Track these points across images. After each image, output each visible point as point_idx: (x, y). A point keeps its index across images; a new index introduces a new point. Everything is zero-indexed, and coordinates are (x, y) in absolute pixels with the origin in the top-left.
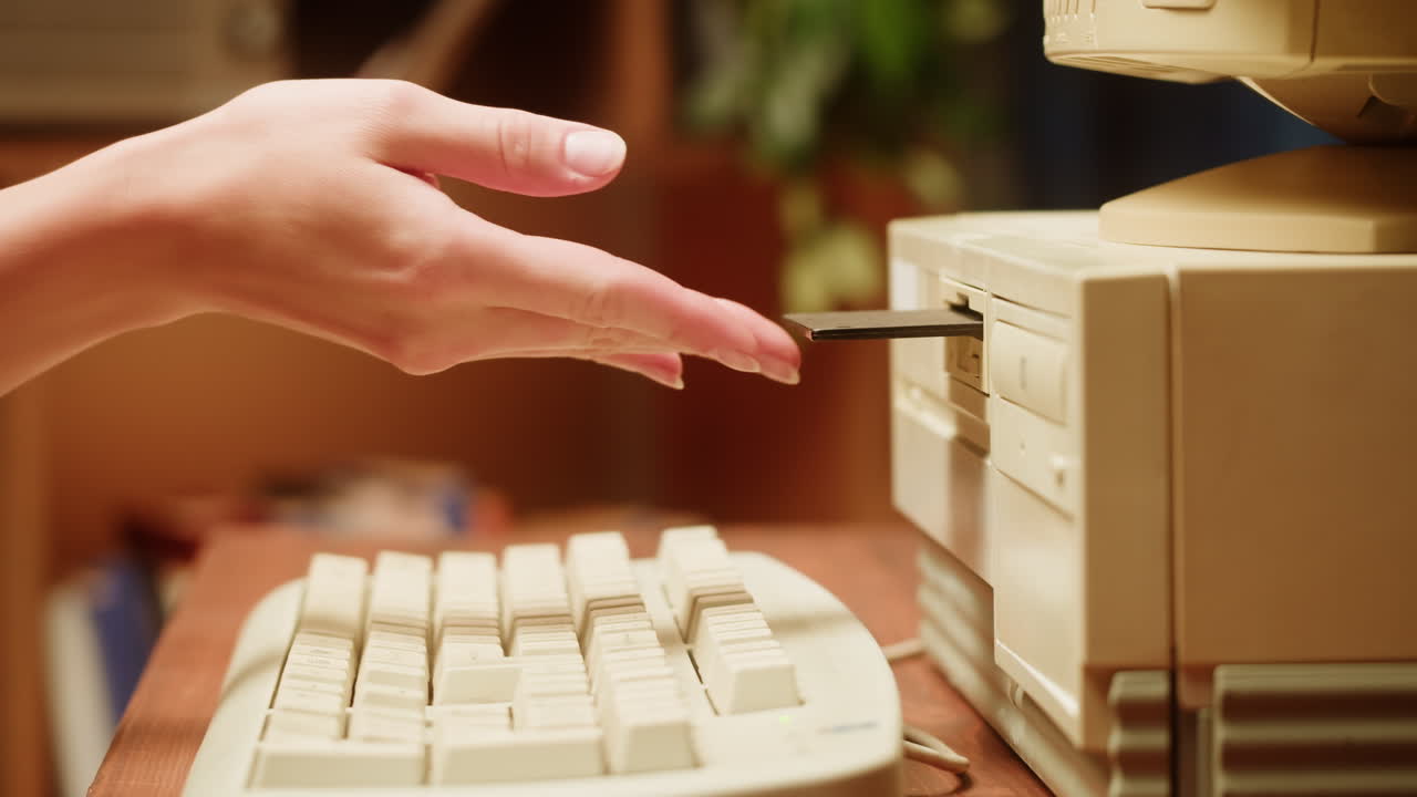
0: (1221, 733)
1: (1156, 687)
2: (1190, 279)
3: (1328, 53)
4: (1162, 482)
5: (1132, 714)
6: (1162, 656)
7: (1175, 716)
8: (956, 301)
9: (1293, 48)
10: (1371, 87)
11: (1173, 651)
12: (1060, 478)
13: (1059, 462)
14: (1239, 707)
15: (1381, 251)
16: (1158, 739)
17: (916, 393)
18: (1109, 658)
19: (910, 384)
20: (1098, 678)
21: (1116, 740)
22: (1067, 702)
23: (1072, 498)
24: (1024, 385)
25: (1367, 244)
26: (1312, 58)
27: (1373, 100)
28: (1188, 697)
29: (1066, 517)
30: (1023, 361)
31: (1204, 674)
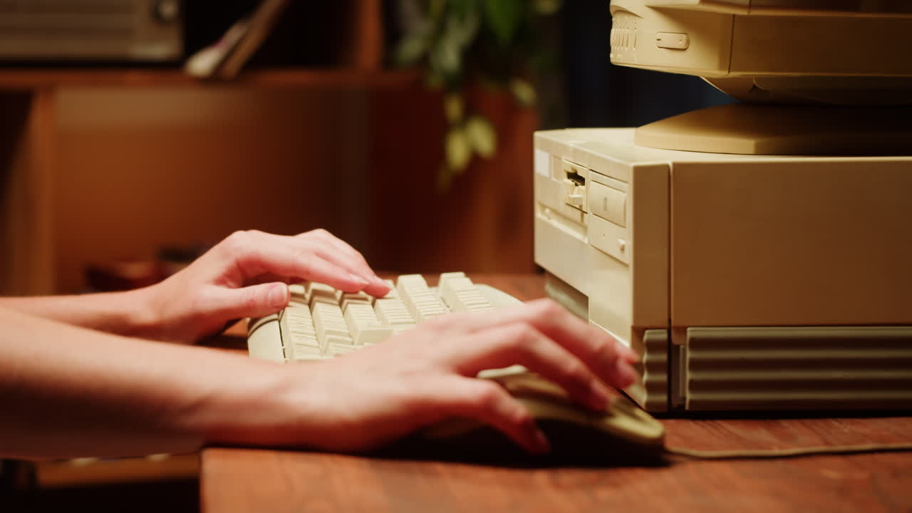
0: (689, 355)
1: (662, 335)
2: (678, 166)
3: (735, 70)
4: (666, 250)
5: (652, 347)
6: (666, 324)
7: (670, 348)
8: (570, 171)
9: (721, 68)
10: (754, 81)
11: (670, 320)
12: (623, 249)
13: (622, 242)
14: (696, 344)
15: (757, 154)
16: (663, 357)
17: (547, 211)
18: (642, 324)
19: (544, 207)
20: (638, 332)
21: (646, 357)
22: (624, 343)
23: (628, 258)
24: (605, 209)
25: (752, 150)
26: (729, 72)
27: (755, 86)
28: (676, 340)
29: (626, 265)
30: (606, 199)
31: (682, 330)
